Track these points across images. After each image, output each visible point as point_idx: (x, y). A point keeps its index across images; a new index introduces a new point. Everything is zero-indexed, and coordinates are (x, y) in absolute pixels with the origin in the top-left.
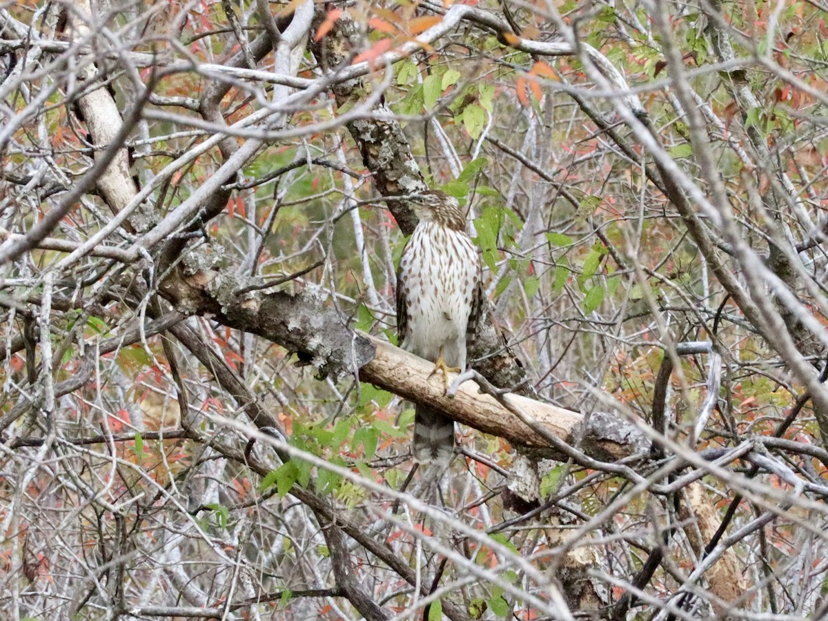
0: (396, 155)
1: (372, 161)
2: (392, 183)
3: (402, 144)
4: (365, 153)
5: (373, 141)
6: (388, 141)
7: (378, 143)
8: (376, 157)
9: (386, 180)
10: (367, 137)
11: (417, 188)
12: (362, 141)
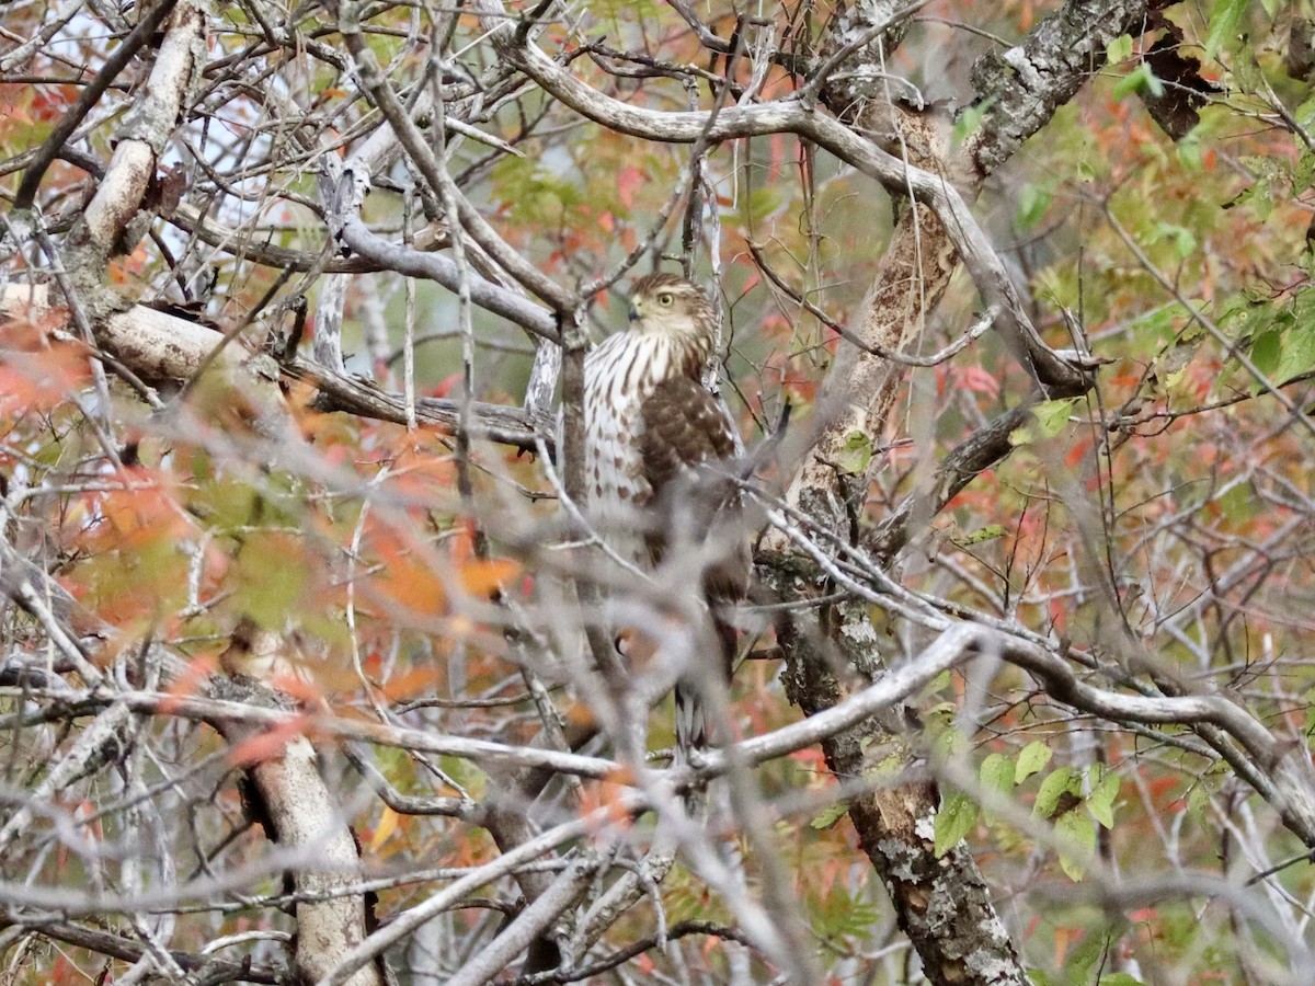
0: (962, 908)
1: (915, 920)
2: (952, 963)
3: (974, 886)
4: (900, 903)
5: (915, 879)
6: (945, 880)
7: (926, 884)
8: (921, 912)
9: (942, 959)
10: (905, 872)
11: (1003, 974)
12: (895, 879)
